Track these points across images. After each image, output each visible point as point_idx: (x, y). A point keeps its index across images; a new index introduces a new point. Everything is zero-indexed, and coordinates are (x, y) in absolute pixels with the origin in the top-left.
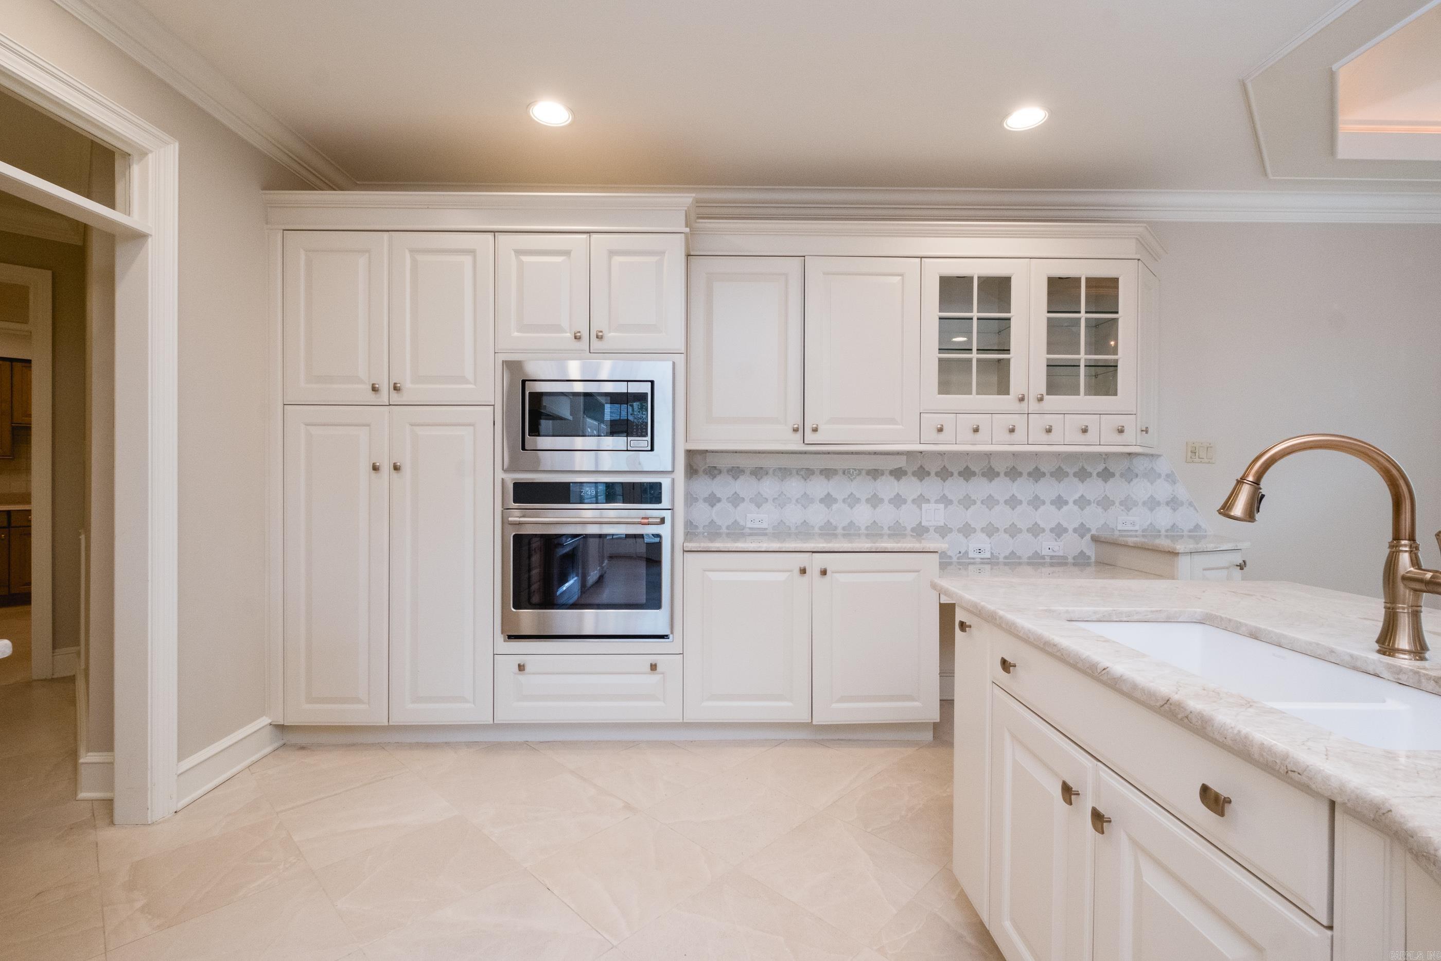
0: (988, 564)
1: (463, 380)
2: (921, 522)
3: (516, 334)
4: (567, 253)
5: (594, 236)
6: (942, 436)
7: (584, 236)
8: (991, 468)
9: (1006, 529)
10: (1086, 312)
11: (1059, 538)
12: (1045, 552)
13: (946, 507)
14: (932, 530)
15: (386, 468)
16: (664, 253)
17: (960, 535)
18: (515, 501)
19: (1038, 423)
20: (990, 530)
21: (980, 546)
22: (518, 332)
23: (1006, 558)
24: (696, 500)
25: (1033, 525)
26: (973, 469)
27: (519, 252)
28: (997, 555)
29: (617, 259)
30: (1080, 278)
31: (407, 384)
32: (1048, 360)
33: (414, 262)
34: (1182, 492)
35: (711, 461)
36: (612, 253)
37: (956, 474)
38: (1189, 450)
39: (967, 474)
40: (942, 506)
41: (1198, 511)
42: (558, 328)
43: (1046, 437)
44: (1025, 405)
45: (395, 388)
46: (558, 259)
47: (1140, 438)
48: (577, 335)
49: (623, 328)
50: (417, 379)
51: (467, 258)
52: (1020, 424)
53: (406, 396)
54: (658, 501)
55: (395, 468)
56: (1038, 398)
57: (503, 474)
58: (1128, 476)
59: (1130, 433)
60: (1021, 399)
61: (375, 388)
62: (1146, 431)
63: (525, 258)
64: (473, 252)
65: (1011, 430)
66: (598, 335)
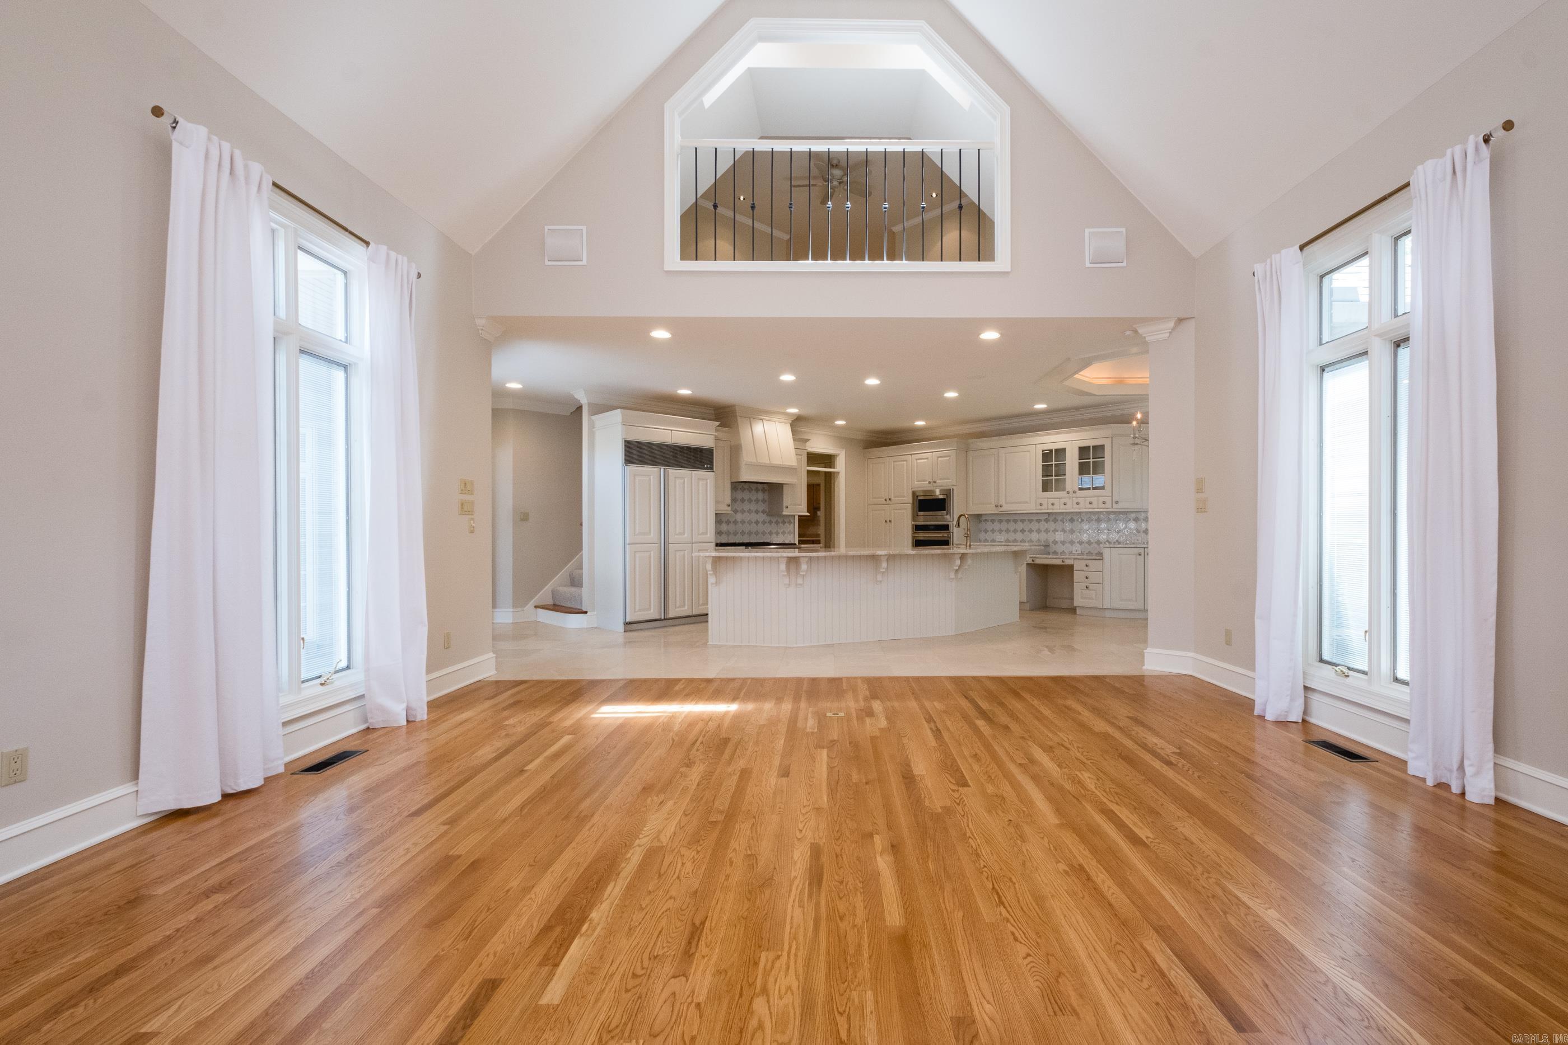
1: (904, 496)
3: (916, 483)
4: (927, 458)
5: (933, 453)
6: (1042, 507)
7: (931, 453)
10: (1092, 459)
15: (888, 521)
16: (952, 455)
18: (914, 528)
19: (1074, 501)
27: (917, 460)
29: (940, 459)
30: (1090, 446)
31: (893, 499)
32: (1079, 478)
33: (895, 464)
36: (938, 457)
42: (924, 481)
43: (1077, 506)
44: (1070, 495)
45: (890, 499)
46: (925, 460)
47: (1115, 505)
48: (930, 482)
49: (941, 479)
50: (895, 497)
51: (905, 462)
52: (1069, 502)
53: (893, 502)
54: (948, 530)
55: (890, 521)
56: (1074, 492)
57: (913, 523)
58: (1136, 520)
59: (1109, 504)
60: (1068, 493)
61: (885, 500)
62: (1117, 502)
63: (918, 461)
64: (906, 461)
65: (1065, 504)
66: (934, 482)
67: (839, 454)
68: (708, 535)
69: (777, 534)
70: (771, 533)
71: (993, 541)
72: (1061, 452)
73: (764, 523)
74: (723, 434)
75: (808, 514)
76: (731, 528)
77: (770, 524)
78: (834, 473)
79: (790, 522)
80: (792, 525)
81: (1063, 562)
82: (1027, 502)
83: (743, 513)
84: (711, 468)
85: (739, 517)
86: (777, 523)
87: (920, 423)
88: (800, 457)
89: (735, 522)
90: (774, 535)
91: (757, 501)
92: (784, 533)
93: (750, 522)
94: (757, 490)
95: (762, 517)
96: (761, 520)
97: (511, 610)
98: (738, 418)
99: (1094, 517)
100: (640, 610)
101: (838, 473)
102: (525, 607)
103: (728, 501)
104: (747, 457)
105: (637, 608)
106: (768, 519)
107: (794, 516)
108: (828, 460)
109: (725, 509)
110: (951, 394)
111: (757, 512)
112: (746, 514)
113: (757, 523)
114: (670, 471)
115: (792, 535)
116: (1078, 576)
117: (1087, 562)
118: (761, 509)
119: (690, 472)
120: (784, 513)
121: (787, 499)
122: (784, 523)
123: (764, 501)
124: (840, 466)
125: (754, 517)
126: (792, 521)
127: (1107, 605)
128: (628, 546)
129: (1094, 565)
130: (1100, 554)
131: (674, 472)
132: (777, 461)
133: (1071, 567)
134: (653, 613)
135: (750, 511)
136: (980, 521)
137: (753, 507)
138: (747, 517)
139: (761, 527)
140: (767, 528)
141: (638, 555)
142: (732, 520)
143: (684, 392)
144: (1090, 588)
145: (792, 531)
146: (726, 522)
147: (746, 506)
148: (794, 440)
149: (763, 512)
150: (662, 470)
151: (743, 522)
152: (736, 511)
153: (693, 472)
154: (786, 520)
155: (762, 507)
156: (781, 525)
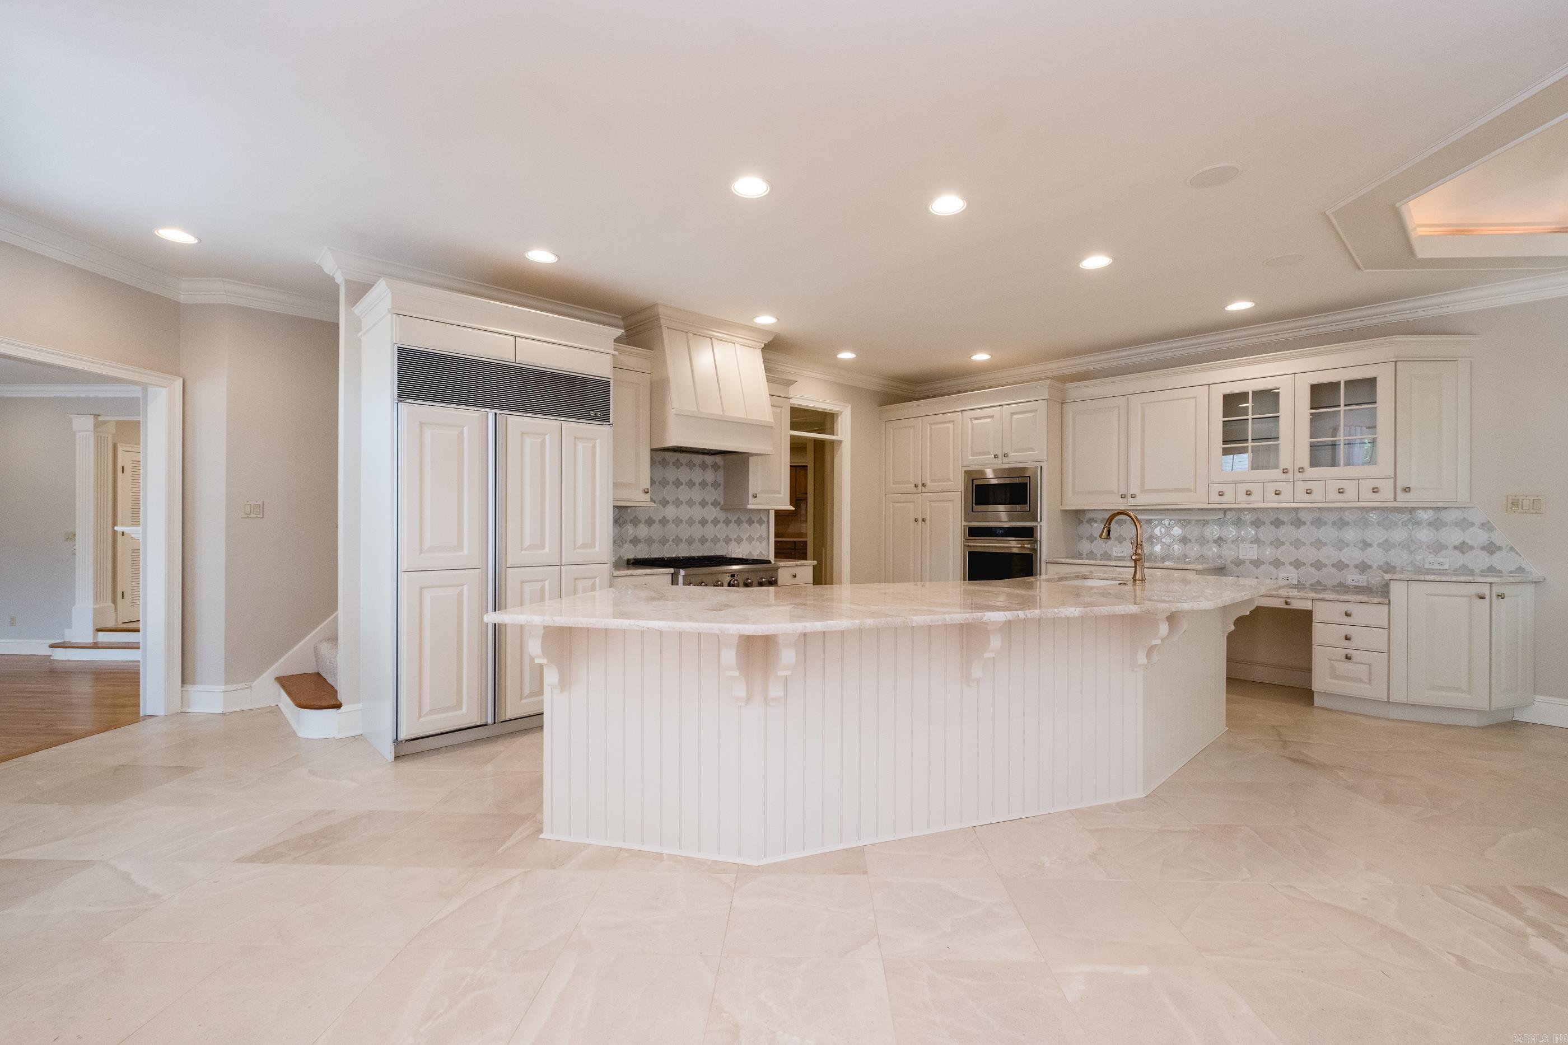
0: (1295, 588)
1: (948, 480)
2: (1238, 556)
3: (971, 457)
4: (992, 417)
5: (1004, 407)
6: (1223, 499)
7: (999, 408)
8: (1299, 520)
9: (1312, 563)
10: (1345, 405)
11: (1363, 572)
12: (1349, 582)
13: (1259, 547)
14: (1247, 562)
15: (920, 520)
16: (1037, 410)
17: (1271, 567)
18: (969, 536)
19: (1301, 487)
20: (1297, 564)
21: (1287, 575)
22: (971, 456)
23: (1311, 585)
24: (1082, 538)
25: (1338, 562)
26: (1282, 519)
27: (972, 419)
28: (1304, 582)
29: (1015, 416)
30: (1340, 382)
31: (928, 483)
32: (1311, 443)
33: (931, 428)
34: (1498, 537)
35: (1089, 516)
36: (1013, 414)
37: (1268, 523)
38: (1510, 501)
39: (1277, 523)
40: (1255, 546)
41: (1520, 556)
42: (988, 454)
43: (1307, 497)
44: (1290, 476)
45: (924, 485)
46: (988, 420)
47: (1401, 496)
48: (996, 456)
49: (1017, 451)
50: (932, 481)
51: (951, 425)
52: (1286, 489)
53: (928, 489)
54: (1032, 536)
55: (924, 520)
56: (1301, 470)
57: (964, 523)
58: (1436, 524)
59: (1386, 492)
60: (1285, 471)
61: (916, 486)
62: (1407, 490)
63: (975, 422)
64: (953, 421)
65: (1277, 493)
66: (1006, 455)
67: (841, 413)
68: (597, 548)
69: (739, 540)
70: (728, 540)
71: (1106, 556)
72: (1268, 398)
73: (716, 522)
74: (634, 357)
75: (792, 508)
76: (656, 531)
77: (727, 525)
78: (832, 442)
79: (760, 522)
80: (764, 526)
81: (1287, 603)
82: (1188, 490)
83: (677, 506)
84: (605, 419)
85: (670, 512)
86: (739, 522)
87: (981, 357)
88: (778, 410)
89: (664, 521)
90: (734, 544)
91: (703, 484)
92: (750, 539)
93: (691, 522)
94: (704, 466)
95: (712, 513)
96: (710, 518)
97: (222, 688)
98: (665, 330)
99: (1332, 517)
100: (432, 712)
101: (840, 442)
102: (254, 681)
103: (646, 484)
104: (678, 401)
105: (426, 708)
106: (722, 516)
107: (768, 511)
108: (823, 420)
109: (637, 496)
110: (1096, 262)
111: (703, 504)
112: (684, 507)
113: (703, 522)
114: (511, 418)
115: (765, 543)
116: (1320, 633)
117: (1349, 607)
118: (710, 499)
119: (558, 423)
120: (750, 507)
121: (756, 482)
122: (750, 522)
123: (715, 485)
124: (844, 432)
125: (698, 513)
126: (765, 519)
127: (1397, 696)
128: (404, 577)
129: (1368, 613)
130: (1384, 590)
131: (517, 422)
132: (736, 412)
133: (1308, 614)
134: (468, 713)
135: (690, 503)
136: (1081, 522)
137: (697, 495)
138: (685, 512)
139: (710, 531)
140: (721, 531)
141: (428, 595)
142: (657, 518)
143: (541, 256)
144: (1354, 659)
145: (765, 535)
146: (646, 522)
147: (684, 493)
148: (769, 380)
149: (715, 504)
150: (491, 416)
151: (678, 521)
152: (664, 503)
153: (565, 425)
154: (755, 519)
155: (712, 495)
156: (746, 525)
